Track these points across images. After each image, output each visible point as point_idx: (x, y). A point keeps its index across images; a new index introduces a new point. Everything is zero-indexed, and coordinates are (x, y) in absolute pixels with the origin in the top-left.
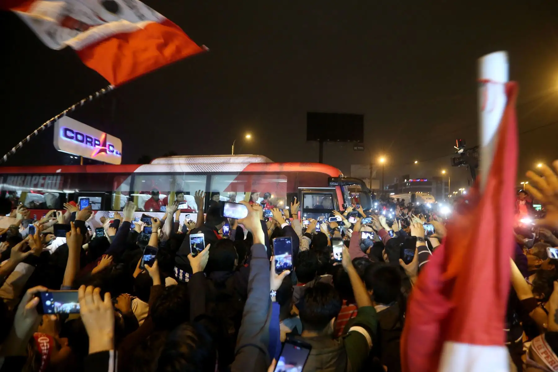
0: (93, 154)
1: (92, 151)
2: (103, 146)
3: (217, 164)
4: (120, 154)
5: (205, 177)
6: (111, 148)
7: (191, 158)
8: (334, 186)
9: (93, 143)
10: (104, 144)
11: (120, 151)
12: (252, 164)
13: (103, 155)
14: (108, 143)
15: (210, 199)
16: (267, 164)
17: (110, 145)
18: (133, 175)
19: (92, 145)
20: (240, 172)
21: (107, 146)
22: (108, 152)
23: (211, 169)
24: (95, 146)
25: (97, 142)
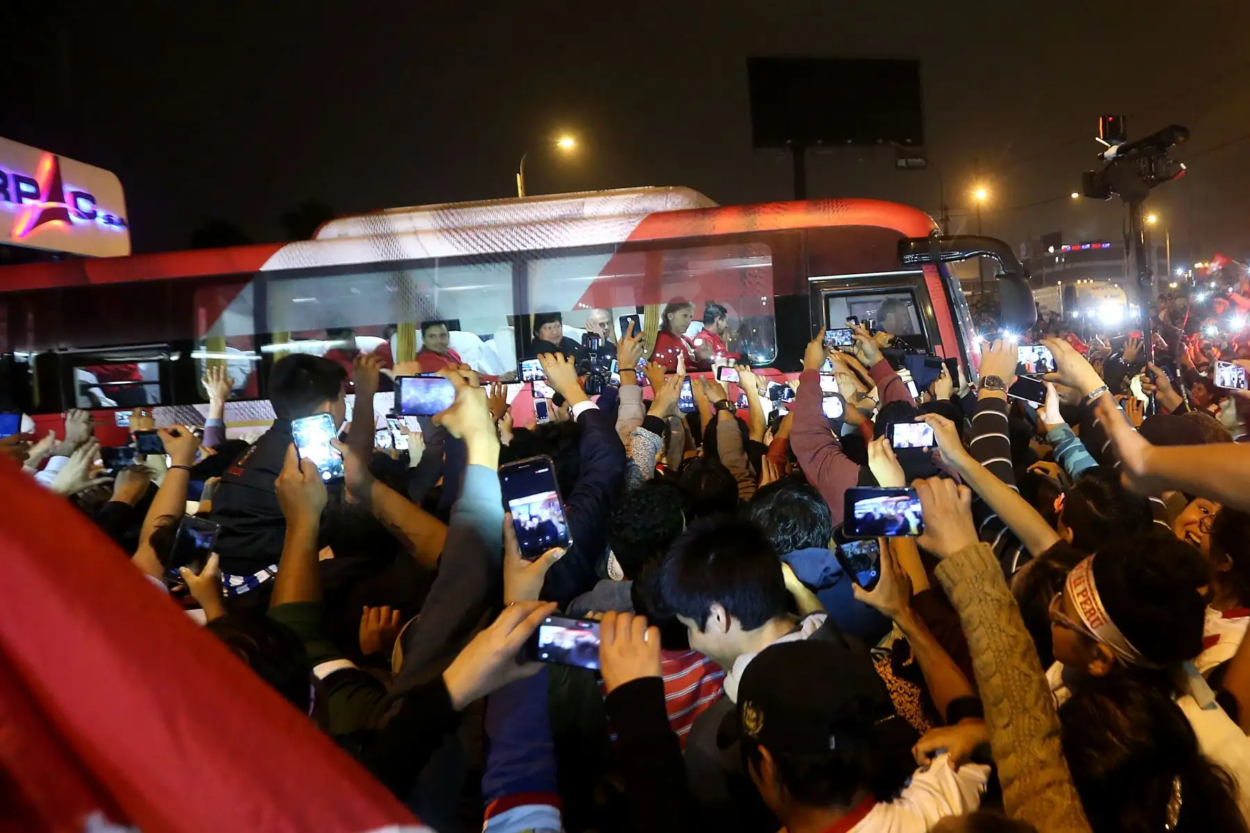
0: (19, 230)
1: (13, 218)
2: (50, 199)
3: (541, 223)
4: (121, 222)
5: (506, 269)
6: (84, 205)
7: (453, 211)
8: (918, 265)
9: (11, 189)
10: (55, 192)
11: (120, 212)
12: (656, 216)
13: (56, 229)
14: (68, 189)
15: (533, 337)
16: (702, 212)
17: (76, 195)
18: (263, 282)
19: (8, 198)
20: (619, 244)
21: (67, 198)
22: (73, 217)
23: (524, 242)
24: (20, 202)
25: (24, 187)
